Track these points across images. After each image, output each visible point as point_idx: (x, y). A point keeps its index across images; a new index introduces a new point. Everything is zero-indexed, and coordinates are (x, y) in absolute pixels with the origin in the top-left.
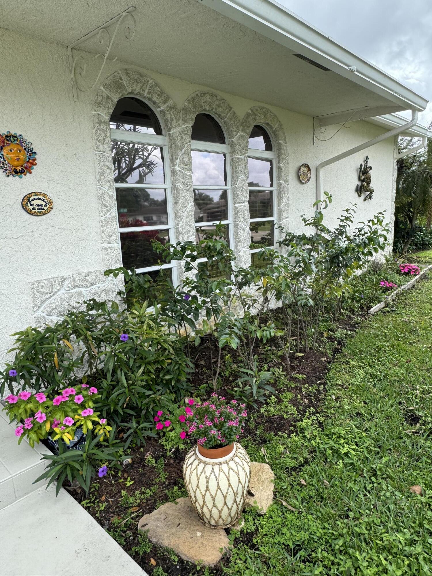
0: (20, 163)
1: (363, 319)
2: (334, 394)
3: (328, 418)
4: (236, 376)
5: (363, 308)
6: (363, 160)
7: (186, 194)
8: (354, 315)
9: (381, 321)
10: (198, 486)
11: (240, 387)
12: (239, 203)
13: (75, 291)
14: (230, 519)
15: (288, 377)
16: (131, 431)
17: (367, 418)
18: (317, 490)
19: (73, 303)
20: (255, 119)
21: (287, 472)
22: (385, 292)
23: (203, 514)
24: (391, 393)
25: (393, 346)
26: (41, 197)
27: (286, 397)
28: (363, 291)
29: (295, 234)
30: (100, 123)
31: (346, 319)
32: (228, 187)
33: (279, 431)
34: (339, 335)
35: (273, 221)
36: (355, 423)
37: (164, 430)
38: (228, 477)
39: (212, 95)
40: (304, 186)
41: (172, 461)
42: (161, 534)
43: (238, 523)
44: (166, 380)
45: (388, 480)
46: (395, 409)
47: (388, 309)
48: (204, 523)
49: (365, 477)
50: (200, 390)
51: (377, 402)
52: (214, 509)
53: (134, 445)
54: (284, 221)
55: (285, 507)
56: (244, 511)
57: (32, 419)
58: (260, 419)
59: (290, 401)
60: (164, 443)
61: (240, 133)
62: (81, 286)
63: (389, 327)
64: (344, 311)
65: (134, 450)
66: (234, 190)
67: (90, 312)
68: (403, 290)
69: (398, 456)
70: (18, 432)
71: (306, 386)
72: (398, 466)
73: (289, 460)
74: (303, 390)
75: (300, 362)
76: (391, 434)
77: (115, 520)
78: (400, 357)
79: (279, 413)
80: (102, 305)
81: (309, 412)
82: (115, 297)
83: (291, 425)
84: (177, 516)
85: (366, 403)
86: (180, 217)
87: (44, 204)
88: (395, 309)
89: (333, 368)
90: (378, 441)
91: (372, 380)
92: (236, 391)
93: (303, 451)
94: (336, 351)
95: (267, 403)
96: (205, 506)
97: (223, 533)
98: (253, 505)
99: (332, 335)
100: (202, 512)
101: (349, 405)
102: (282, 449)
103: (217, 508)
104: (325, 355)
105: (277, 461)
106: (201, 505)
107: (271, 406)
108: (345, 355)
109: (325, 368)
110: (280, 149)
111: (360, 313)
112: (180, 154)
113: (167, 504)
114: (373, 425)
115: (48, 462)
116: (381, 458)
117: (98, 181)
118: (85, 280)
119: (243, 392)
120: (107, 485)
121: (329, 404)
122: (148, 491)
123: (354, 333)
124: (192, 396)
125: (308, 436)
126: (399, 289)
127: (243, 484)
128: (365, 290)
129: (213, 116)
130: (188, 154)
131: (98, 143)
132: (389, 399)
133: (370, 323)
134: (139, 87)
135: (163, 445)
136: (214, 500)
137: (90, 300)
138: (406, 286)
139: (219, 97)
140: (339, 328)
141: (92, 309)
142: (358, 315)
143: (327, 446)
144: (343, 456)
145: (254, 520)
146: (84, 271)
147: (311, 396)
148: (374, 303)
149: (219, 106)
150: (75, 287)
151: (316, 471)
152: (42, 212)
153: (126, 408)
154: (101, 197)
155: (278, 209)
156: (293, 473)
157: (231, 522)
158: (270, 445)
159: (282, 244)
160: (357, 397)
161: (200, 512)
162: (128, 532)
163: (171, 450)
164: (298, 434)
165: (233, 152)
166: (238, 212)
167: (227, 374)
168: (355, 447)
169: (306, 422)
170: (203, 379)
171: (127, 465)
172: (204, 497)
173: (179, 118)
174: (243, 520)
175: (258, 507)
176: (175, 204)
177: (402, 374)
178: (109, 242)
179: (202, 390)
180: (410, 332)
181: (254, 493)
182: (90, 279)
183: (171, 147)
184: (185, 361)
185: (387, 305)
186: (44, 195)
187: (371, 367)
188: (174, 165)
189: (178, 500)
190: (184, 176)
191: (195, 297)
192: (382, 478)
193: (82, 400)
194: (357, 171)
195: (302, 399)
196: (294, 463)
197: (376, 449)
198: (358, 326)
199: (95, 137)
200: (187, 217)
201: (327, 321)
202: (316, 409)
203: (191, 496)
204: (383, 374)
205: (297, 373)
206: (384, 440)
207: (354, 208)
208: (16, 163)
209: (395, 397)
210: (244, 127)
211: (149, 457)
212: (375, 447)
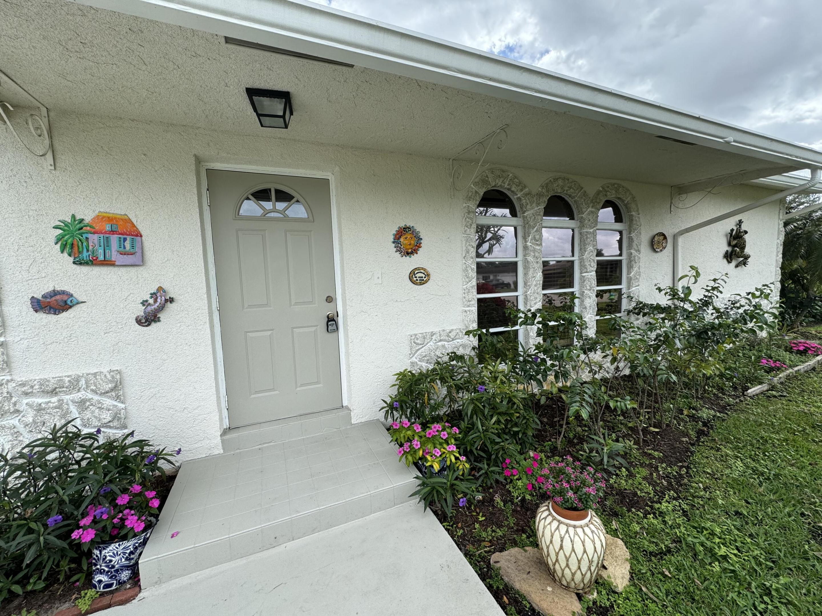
0: (411, 247)
1: (738, 400)
2: (702, 482)
3: (695, 508)
4: (581, 440)
5: (736, 388)
6: (734, 224)
7: (535, 265)
8: (724, 394)
9: (766, 407)
10: (551, 542)
11: (585, 452)
12: (586, 272)
13: (440, 344)
14: (582, 585)
15: (641, 451)
16: (483, 471)
17: (752, 521)
18: (686, 588)
19: (438, 353)
20: (606, 195)
21: (644, 554)
22: (768, 372)
23: (555, 571)
24: (787, 498)
25: (786, 440)
26: (422, 271)
27: (638, 473)
28: (735, 369)
29: (646, 302)
30: (469, 212)
31: (713, 398)
32: (576, 258)
33: (632, 507)
34: (705, 415)
35: (621, 289)
36: (735, 523)
37: (512, 477)
38: (583, 543)
39: (564, 179)
40: (658, 254)
41: (519, 509)
42: (513, 575)
43: (590, 592)
44: (514, 431)
45: (790, 606)
46: (794, 520)
47: (774, 393)
48: (555, 581)
49: (753, 592)
50: (545, 447)
51: (766, 506)
52: (567, 569)
53: (484, 485)
54: (633, 289)
55: (645, 594)
56: (596, 582)
57: (409, 444)
58: (609, 489)
59: (644, 478)
60: (511, 489)
61: (590, 209)
62: (445, 341)
63: (778, 416)
64: (710, 389)
65: (485, 489)
66: (582, 261)
67: (452, 363)
68: (796, 372)
69: (804, 581)
70: (400, 452)
71: (664, 465)
72: (805, 594)
73: (647, 543)
74: (660, 469)
75: (654, 438)
76: (790, 550)
77: (470, 547)
78: (799, 456)
79: (632, 488)
80: (461, 358)
81: (669, 495)
82: (470, 352)
83: (647, 505)
84: (527, 563)
85: (748, 503)
86: (529, 285)
87: (424, 276)
88: (785, 394)
89: (698, 452)
90: (770, 554)
91: (756, 477)
92: (582, 455)
93: (664, 538)
94: (700, 433)
95: (617, 475)
96: (557, 564)
97: (575, 597)
98: (606, 578)
99: (694, 415)
100: (554, 569)
101: (723, 499)
102: (638, 529)
103: (570, 569)
104: (687, 435)
105: (632, 540)
106: (554, 561)
107: (621, 479)
108: (715, 440)
109: (688, 450)
110: (631, 220)
111: (733, 393)
112: (532, 232)
113: (516, 549)
114: (762, 531)
115: (419, 482)
116: (777, 576)
117: (464, 257)
118: (448, 336)
119: (589, 457)
120: (462, 515)
121: (695, 492)
122: (498, 530)
123: (725, 415)
124: (535, 451)
125: (670, 523)
126: (791, 370)
127: (599, 554)
128: (739, 367)
129: (563, 196)
130: (539, 231)
131: (466, 228)
132: (785, 506)
133: (748, 406)
134: (501, 181)
135: (510, 491)
136: (567, 560)
137: (452, 353)
138: (801, 367)
139: (570, 180)
140: (703, 407)
141: (453, 361)
142: (729, 395)
143: (695, 540)
144: (720, 559)
145: (608, 595)
146: (448, 328)
147: (671, 478)
148: (752, 384)
149: (570, 188)
150: (440, 341)
151: (683, 565)
152: (422, 282)
153: (480, 450)
154: (465, 270)
155: (628, 278)
156: (653, 558)
157: (583, 589)
158: (622, 520)
159: (631, 313)
160: (735, 493)
161: (552, 568)
162: (482, 563)
163: (517, 498)
164: (656, 517)
165: (581, 227)
166: (584, 281)
167: (571, 435)
168: (736, 552)
169: (667, 507)
170: (547, 437)
171: (479, 501)
172: (557, 554)
173: (533, 202)
174: (596, 591)
175: (612, 583)
176: (525, 274)
177: (804, 478)
178: (469, 306)
179: (547, 447)
180: (813, 427)
181: (607, 567)
182: (452, 335)
183: (525, 227)
184: (532, 417)
185: (773, 388)
186: (425, 270)
187: (754, 460)
188: (526, 242)
189: (527, 548)
190: (534, 251)
191: (544, 361)
192: (779, 602)
193: (447, 436)
194: (727, 235)
195: (659, 479)
196: (652, 548)
197: (768, 563)
198: (731, 408)
199: (464, 223)
200: (535, 286)
201: (687, 398)
202: (677, 494)
203: (542, 549)
204: (773, 472)
205: (652, 449)
206: (779, 556)
207: (724, 278)
208: (408, 247)
209: (794, 505)
210: (594, 203)
211: (497, 499)
212: (766, 560)
